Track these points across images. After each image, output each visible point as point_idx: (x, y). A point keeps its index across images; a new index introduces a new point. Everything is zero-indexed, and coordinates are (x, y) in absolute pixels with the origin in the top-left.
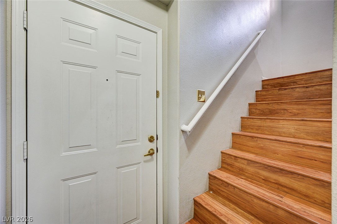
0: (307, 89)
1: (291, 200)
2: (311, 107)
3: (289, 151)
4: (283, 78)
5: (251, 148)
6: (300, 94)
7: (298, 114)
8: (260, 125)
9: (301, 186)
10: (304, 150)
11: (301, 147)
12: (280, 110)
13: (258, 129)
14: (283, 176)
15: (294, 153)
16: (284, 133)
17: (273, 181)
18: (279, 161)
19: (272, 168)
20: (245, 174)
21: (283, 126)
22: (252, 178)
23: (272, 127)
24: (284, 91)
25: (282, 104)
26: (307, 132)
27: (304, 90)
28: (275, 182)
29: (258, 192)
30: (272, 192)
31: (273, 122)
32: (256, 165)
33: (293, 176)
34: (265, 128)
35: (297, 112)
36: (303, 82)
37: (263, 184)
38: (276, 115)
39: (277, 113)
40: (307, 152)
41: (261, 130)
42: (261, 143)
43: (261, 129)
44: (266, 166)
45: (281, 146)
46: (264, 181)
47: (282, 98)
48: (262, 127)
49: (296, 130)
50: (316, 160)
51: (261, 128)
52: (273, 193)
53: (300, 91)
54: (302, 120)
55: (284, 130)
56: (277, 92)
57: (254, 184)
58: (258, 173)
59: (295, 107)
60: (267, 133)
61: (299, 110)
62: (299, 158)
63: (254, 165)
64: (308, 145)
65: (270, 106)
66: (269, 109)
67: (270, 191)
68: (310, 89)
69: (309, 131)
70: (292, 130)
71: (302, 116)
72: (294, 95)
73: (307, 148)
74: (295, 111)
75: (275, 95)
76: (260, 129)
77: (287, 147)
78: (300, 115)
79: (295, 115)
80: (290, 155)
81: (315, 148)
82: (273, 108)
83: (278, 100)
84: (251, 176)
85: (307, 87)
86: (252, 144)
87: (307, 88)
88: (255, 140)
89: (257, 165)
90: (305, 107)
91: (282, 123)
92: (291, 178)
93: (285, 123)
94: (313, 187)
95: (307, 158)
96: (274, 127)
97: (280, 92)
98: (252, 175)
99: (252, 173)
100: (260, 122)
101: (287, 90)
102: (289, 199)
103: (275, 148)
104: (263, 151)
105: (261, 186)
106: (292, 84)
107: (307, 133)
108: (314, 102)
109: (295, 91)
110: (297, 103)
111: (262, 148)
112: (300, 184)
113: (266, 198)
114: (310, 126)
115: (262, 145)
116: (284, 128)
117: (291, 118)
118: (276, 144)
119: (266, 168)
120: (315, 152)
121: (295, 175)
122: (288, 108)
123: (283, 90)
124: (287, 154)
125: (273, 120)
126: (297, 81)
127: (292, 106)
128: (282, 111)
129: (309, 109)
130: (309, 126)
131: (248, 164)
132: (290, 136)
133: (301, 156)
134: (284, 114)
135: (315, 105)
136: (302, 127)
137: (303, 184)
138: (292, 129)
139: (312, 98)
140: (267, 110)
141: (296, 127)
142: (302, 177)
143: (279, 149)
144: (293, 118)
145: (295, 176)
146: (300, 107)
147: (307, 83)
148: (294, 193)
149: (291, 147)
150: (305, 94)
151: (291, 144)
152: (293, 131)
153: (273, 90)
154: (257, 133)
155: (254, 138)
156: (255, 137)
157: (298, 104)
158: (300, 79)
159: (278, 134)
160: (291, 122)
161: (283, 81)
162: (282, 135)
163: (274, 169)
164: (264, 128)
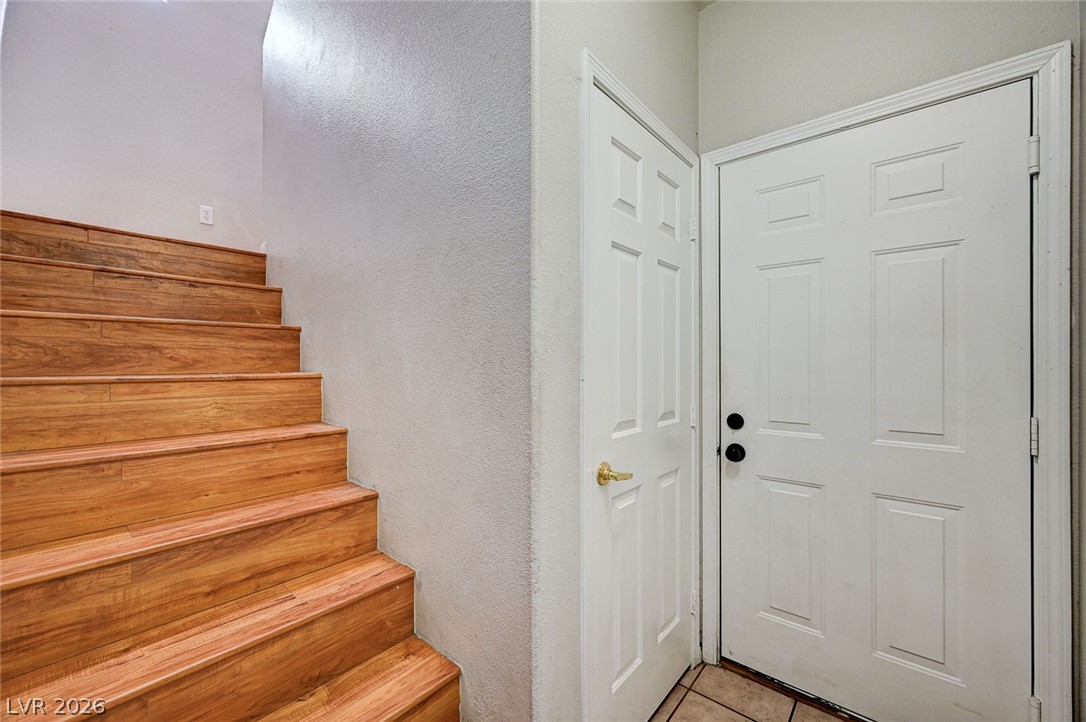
0: (193, 291)
1: (308, 588)
2: (228, 343)
3: (239, 471)
4: (86, 228)
5: (91, 515)
6: (172, 300)
7: (195, 362)
8: (81, 412)
9: (311, 541)
10: (276, 454)
11: (268, 451)
12: (136, 348)
13: (72, 429)
14: (271, 542)
15: (252, 472)
16: (186, 425)
17: (244, 577)
18: (220, 511)
19: (238, 536)
20: (123, 626)
21: (181, 403)
22: (161, 621)
23: (141, 413)
24: (118, 281)
25: (142, 329)
26: (248, 411)
27: (183, 289)
28: (248, 575)
29: (242, 631)
30: (259, 607)
31: (145, 392)
32: (179, 559)
33: (295, 527)
34: (110, 420)
35: (194, 355)
36: (155, 263)
37: (212, 610)
38: (119, 367)
39: (122, 360)
40: (281, 458)
41: (91, 433)
42: (138, 478)
43: (88, 426)
44: (216, 542)
45: (216, 464)
46: (210, 598)
47: (112, 304)
48: (93, 416)
49: (222, 408)
50: (298, 473)
51: (90, 422)
52: (264, 605)
53: (171, 291)
54: (238, 380)
55: (184, 416)
56: (91, 279)
57: (193, 631)
58: (188, 584)
59: (187, 340)
60: (120, 437)
61: (197, 349)
62: (265, 482)
63: (170, 563)
64: (284, 440)
65: (92, 332)
66: (87, 344)
67: (255, 609)
68: (200, 291)
69: (252, 407)
70: (211, 412)
71: (206, 368)
72: (154, 301)
73: (281, 450)
74: (184, 352)
75: (80, 290)
76: (82, 426)
77: (235, 460)
78: (201, 365)
79: (186, 365)
80: (242, 481)
81: (295, 443)
82: (107, 342)
83: (93, 310)
84: (153, 615)
85: (192, 284)
86: (93, 493)
87: (192, 286)
88: (111, 472)
89: (183, 556)
90: (213, 342)
91: (176, 395)
92: (290, 535)
93: (188, 391)
94: (330, 529)
95: (281, 475)
96: (146, 412)
97: (99, 283)
98: (160, 607)
99: (157, 603)
100: (83, 398)
101: (129, 282)
102: (304, 589)
103: (198, 477)
104: (155, 504)
105: (218, 616)
106: (123, 261)
107: (249, 414)
108: (235, 331)
109: (157, 288)
110: (192, 330)
111: (143, 496)
112: (309, 538)
113: (283, 624)
114: (255, 394)
115: (145, 484)
116: (187, 409)
117: (209, 376)
118: (199, 464)
119: (216, 549)
120: (296, 452)
121: (299, 521)
122: (165, 345)
123: (113, 278)
124: (233, 482)
125: (145, 387)
126: (140, 255)
127: (176, 338)
128: (144, 354)
129: (222, 347)
130: (252, 394)
131: (138, 576)
132: (204, 431)
133: (268, 475)
134: (150, 364)
135: (237, 338)
136: (236, 397)
137: (314, 535)
138: (209, 408)
139: (204, 316)
140: (75, 348)
141: (220, 400)
142: (312, 518)
143: (212, 475)
144: (213, 376)
145: (299, 524)
146: (201, 341)
147: (170, 269)
148: (298, 570)
149: (245, 458)
150: (188, 305)
151: (244, 449)
152: (213, 412)
153: (72, 267)
154: (68, 448)
155: (105, 466)
156: (110, 461)
157: (193, 332)
158: (148, 252)
159: (166, 434)
160: (205, 389)
161: (85, 239)
162: (178, 432)
163: (243, 535)
164: (104, 420)
